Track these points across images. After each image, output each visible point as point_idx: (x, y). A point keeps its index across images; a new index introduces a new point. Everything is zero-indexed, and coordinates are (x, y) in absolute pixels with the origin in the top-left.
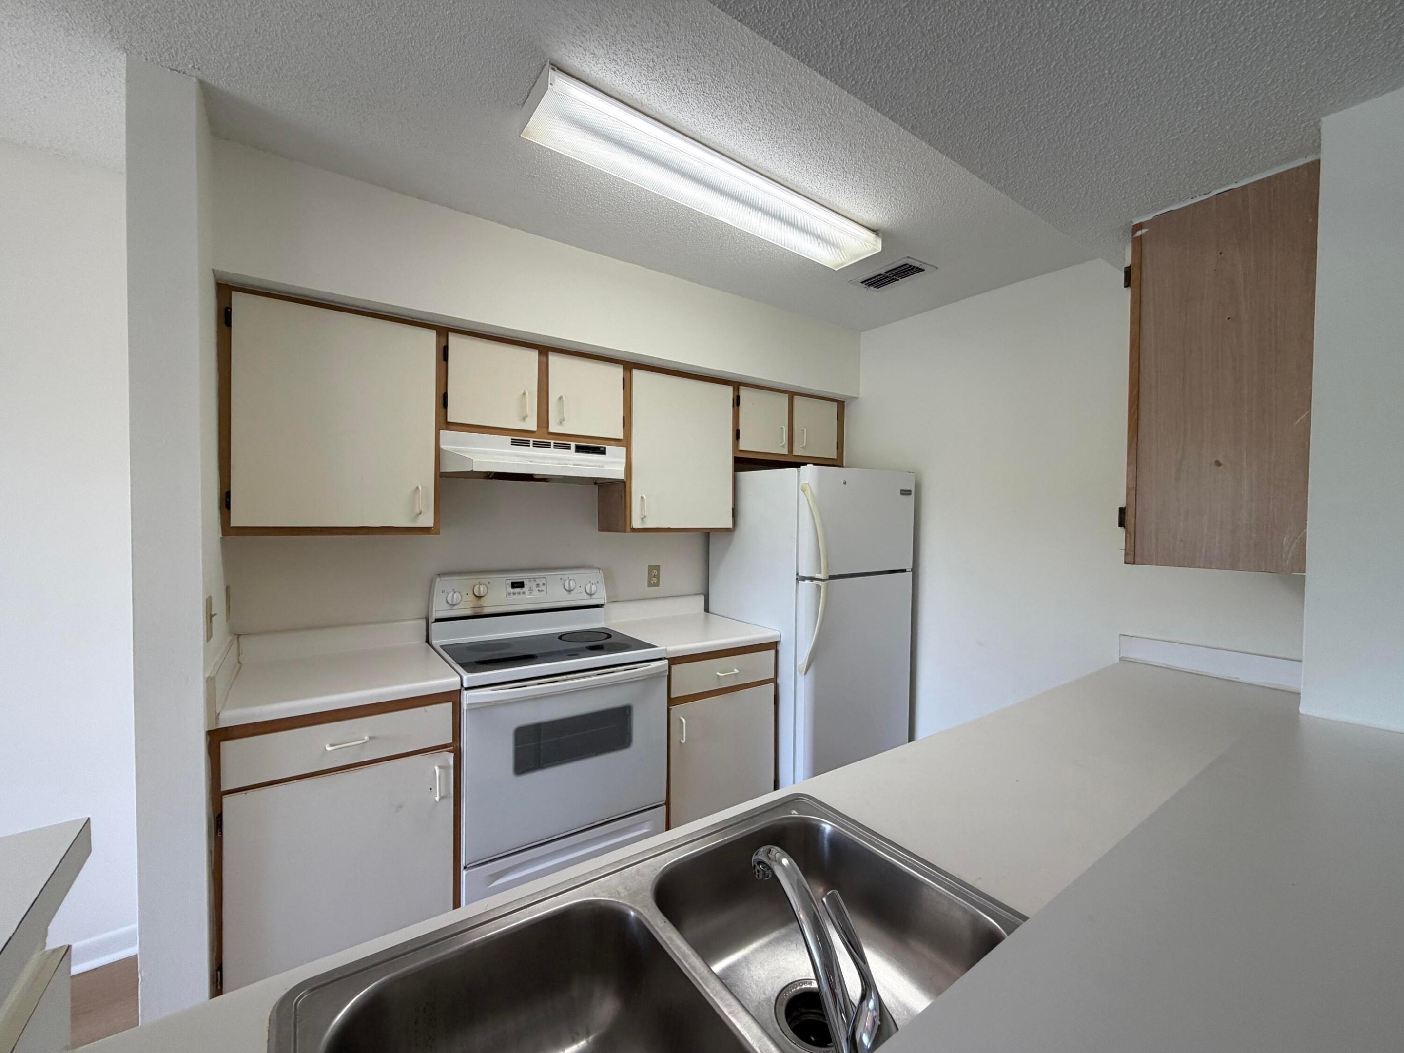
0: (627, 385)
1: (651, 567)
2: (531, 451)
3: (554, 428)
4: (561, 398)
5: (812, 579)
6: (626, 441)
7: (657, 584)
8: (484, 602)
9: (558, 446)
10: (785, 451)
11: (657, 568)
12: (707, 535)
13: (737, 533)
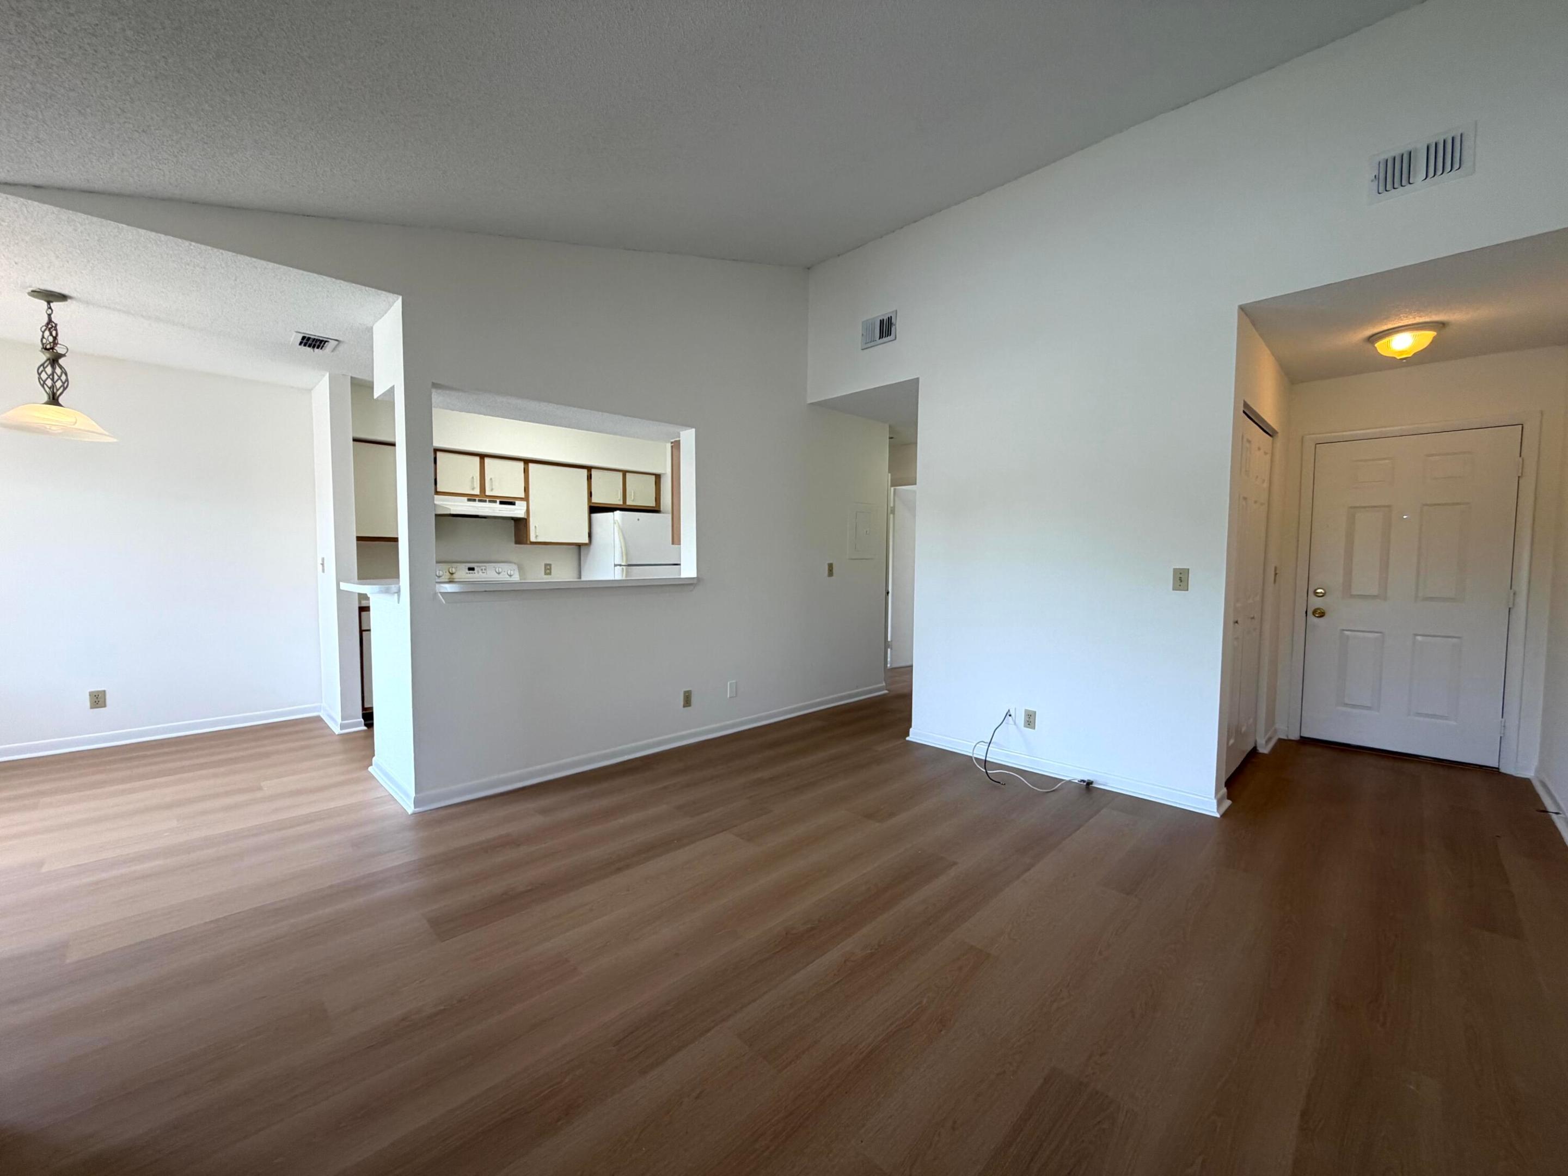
0: (526, 471)
1: (546, 565)
2: (477, 504)
3: (488, 493)
4: (491, 479)
5: (620, 565)
6: (526, 499)
7: (550, 574)
8: (454, 576)
9: (490, 501)
10: (621, 503)
11: (550, 565)
12: (579, 546)
13: (592, 547)
